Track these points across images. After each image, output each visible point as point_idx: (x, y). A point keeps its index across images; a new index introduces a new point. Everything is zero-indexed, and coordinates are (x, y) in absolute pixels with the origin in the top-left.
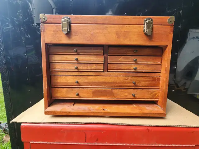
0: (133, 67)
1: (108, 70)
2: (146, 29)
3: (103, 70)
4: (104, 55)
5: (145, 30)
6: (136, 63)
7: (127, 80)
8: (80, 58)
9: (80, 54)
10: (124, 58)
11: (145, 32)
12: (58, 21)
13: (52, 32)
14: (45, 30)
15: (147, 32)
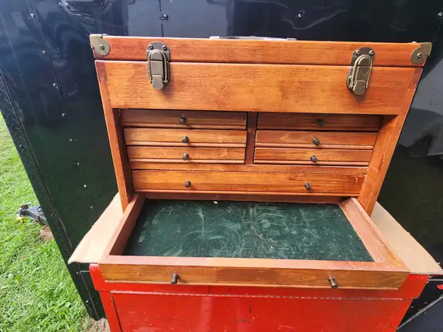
0: (311, 154)
1: (255, 161)
2: (354, 80)
3: (243, 162)
4: (246, 130)
5: (350, 80)
6: (318, 146)
7: (294, 180)
8: (194, 136)
9: (194, 126)
10: (291, 136)
11: (351, 85)
12: (138, 53)
13: (126, 83)
14: (109, 77)
15: (355, 86)
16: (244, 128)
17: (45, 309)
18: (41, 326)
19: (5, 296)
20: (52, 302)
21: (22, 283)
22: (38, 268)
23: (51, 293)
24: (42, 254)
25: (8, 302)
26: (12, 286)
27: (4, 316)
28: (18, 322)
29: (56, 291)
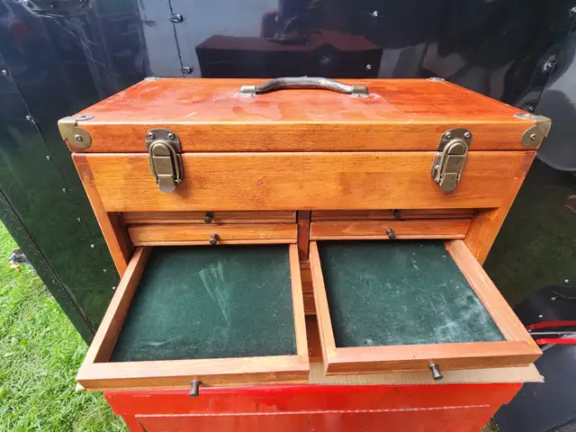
2: (441, 172)
4: (297, 223)
5: (436, 171)
9: (224, 221)
10: (358, 228)
11: (437, 179)
12: (134, 144)
13: (122, 182)
14: (95, 175)
15: (442, 180)
16: (295, 221)
17: (63, 379)
18: (62, 400)
19: (10, 366)
20: (71, 371)
21: (30, 348)
22: (48, 329)
23: (69, 360)
24: (51, 310)
25: (16, 373)
26: (18, 353)
27: (14, 390)
28: (33, 397)
29: (74, 357)
